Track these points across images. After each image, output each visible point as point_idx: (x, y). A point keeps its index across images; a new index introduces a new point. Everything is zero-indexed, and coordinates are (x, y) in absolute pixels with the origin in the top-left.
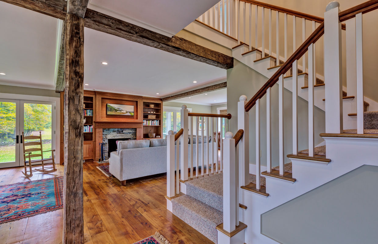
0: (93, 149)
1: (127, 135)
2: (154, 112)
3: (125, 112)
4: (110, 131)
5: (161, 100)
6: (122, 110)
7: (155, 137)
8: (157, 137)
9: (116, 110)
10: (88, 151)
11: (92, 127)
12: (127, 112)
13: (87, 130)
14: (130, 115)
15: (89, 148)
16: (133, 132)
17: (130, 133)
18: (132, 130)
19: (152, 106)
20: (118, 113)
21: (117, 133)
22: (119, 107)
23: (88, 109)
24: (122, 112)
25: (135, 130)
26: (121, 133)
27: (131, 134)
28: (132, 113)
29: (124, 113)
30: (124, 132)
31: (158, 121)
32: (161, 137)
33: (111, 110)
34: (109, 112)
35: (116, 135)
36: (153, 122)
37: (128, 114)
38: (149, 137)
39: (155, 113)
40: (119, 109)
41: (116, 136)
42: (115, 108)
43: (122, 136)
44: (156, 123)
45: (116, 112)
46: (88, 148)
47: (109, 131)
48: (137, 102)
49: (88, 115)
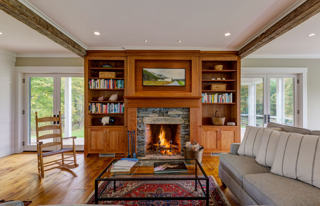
0: (124, 139)
1: (174, 118)
2: (222, 79)
3: (170, 80)
4: (148, 112)
5: (237, 54)
6: (166, 78)
7: (225, 124)
8: (228, 124)
9: (156, 78)
10: (117, 141)
11: (123, 105)
12: (173, 81)
13: (117, 110)
14: (179, 85)
15: (119, 137)
16: (185, 113)
17: (179, 115)
18: (183, 111)
19: (219, 68)
20: (159, 83)
21: (159, 116)
22: (160, 73)
23: (119, 79)
24: (166, 80)
25: (187, 110)
26: (165, 114)
27: (180, 118)
28: (182, 82)
29: (169, 82)
30: (169, 113)
31: (231, 94)
32: (236, 125)
33: (148, 78)
34: (146, 81)
35: (156, 118)
36: (220, 96)
37: (176, 83)
38: (213, 125)
39: (224, 79)
40: (161, 76)
41: (157, 120)
42: (155, 75)
43: (166, 120)
44: (227, 99)
45: (156, 82)
46: (117, 136)
47: (146, 112)
48: (190, 61)
49: (119, 88)
